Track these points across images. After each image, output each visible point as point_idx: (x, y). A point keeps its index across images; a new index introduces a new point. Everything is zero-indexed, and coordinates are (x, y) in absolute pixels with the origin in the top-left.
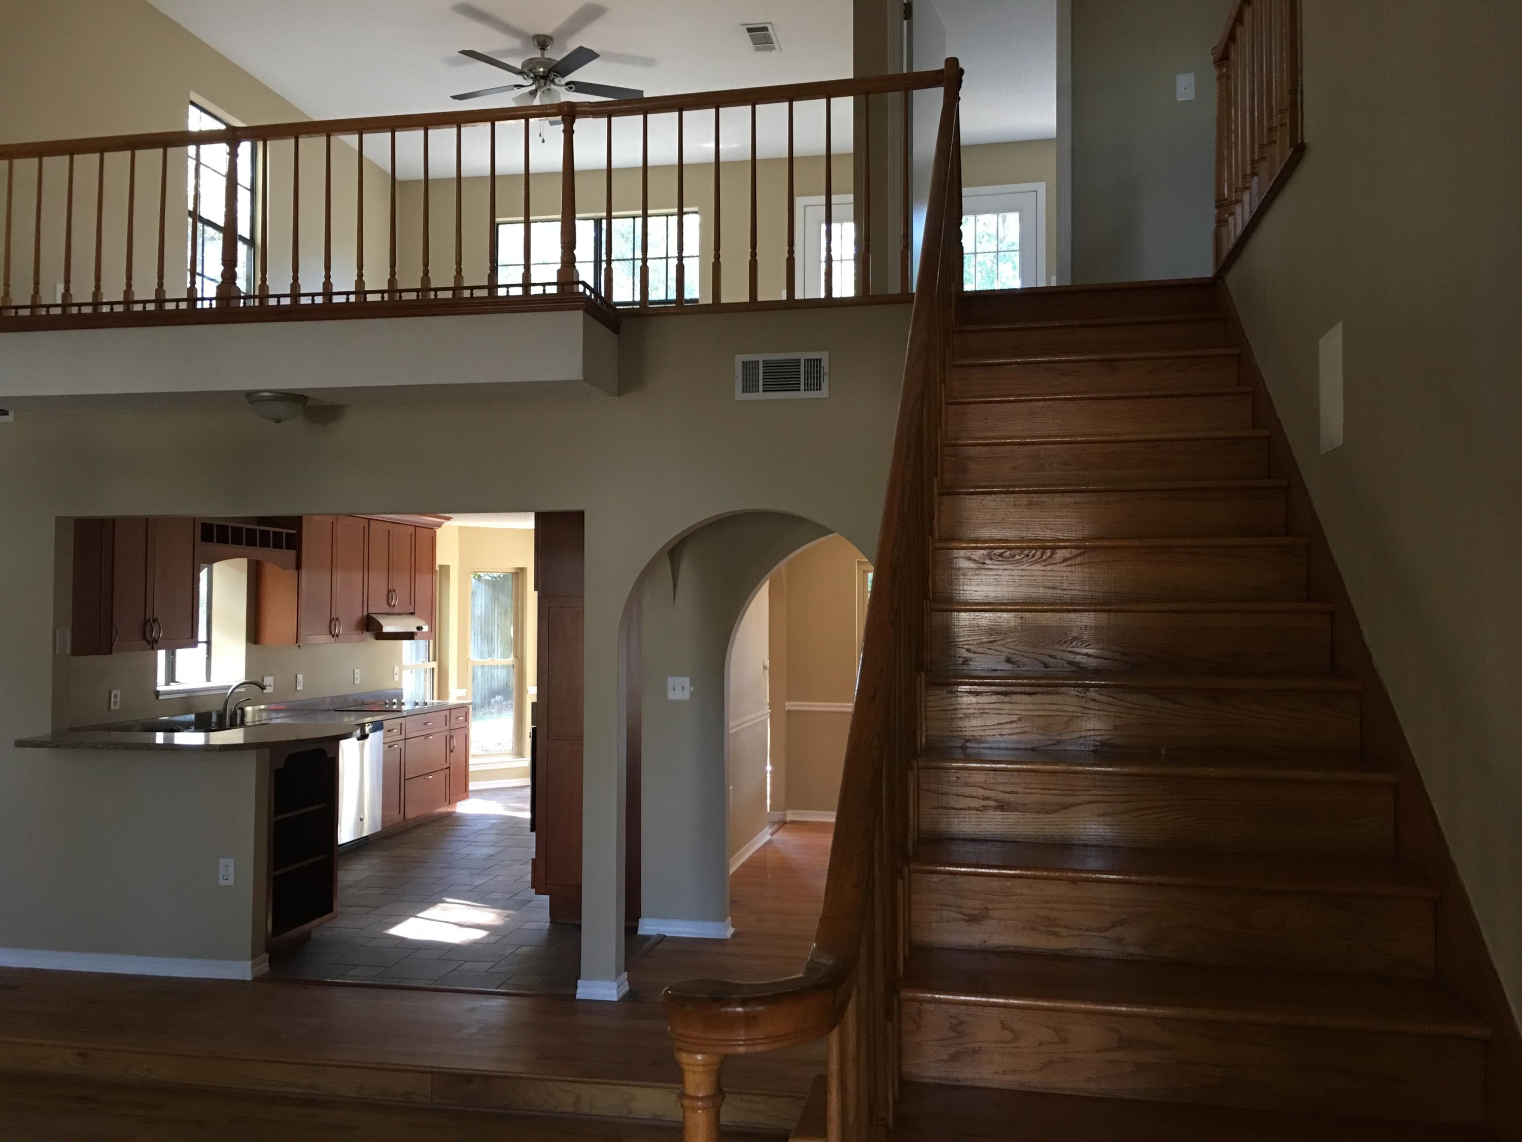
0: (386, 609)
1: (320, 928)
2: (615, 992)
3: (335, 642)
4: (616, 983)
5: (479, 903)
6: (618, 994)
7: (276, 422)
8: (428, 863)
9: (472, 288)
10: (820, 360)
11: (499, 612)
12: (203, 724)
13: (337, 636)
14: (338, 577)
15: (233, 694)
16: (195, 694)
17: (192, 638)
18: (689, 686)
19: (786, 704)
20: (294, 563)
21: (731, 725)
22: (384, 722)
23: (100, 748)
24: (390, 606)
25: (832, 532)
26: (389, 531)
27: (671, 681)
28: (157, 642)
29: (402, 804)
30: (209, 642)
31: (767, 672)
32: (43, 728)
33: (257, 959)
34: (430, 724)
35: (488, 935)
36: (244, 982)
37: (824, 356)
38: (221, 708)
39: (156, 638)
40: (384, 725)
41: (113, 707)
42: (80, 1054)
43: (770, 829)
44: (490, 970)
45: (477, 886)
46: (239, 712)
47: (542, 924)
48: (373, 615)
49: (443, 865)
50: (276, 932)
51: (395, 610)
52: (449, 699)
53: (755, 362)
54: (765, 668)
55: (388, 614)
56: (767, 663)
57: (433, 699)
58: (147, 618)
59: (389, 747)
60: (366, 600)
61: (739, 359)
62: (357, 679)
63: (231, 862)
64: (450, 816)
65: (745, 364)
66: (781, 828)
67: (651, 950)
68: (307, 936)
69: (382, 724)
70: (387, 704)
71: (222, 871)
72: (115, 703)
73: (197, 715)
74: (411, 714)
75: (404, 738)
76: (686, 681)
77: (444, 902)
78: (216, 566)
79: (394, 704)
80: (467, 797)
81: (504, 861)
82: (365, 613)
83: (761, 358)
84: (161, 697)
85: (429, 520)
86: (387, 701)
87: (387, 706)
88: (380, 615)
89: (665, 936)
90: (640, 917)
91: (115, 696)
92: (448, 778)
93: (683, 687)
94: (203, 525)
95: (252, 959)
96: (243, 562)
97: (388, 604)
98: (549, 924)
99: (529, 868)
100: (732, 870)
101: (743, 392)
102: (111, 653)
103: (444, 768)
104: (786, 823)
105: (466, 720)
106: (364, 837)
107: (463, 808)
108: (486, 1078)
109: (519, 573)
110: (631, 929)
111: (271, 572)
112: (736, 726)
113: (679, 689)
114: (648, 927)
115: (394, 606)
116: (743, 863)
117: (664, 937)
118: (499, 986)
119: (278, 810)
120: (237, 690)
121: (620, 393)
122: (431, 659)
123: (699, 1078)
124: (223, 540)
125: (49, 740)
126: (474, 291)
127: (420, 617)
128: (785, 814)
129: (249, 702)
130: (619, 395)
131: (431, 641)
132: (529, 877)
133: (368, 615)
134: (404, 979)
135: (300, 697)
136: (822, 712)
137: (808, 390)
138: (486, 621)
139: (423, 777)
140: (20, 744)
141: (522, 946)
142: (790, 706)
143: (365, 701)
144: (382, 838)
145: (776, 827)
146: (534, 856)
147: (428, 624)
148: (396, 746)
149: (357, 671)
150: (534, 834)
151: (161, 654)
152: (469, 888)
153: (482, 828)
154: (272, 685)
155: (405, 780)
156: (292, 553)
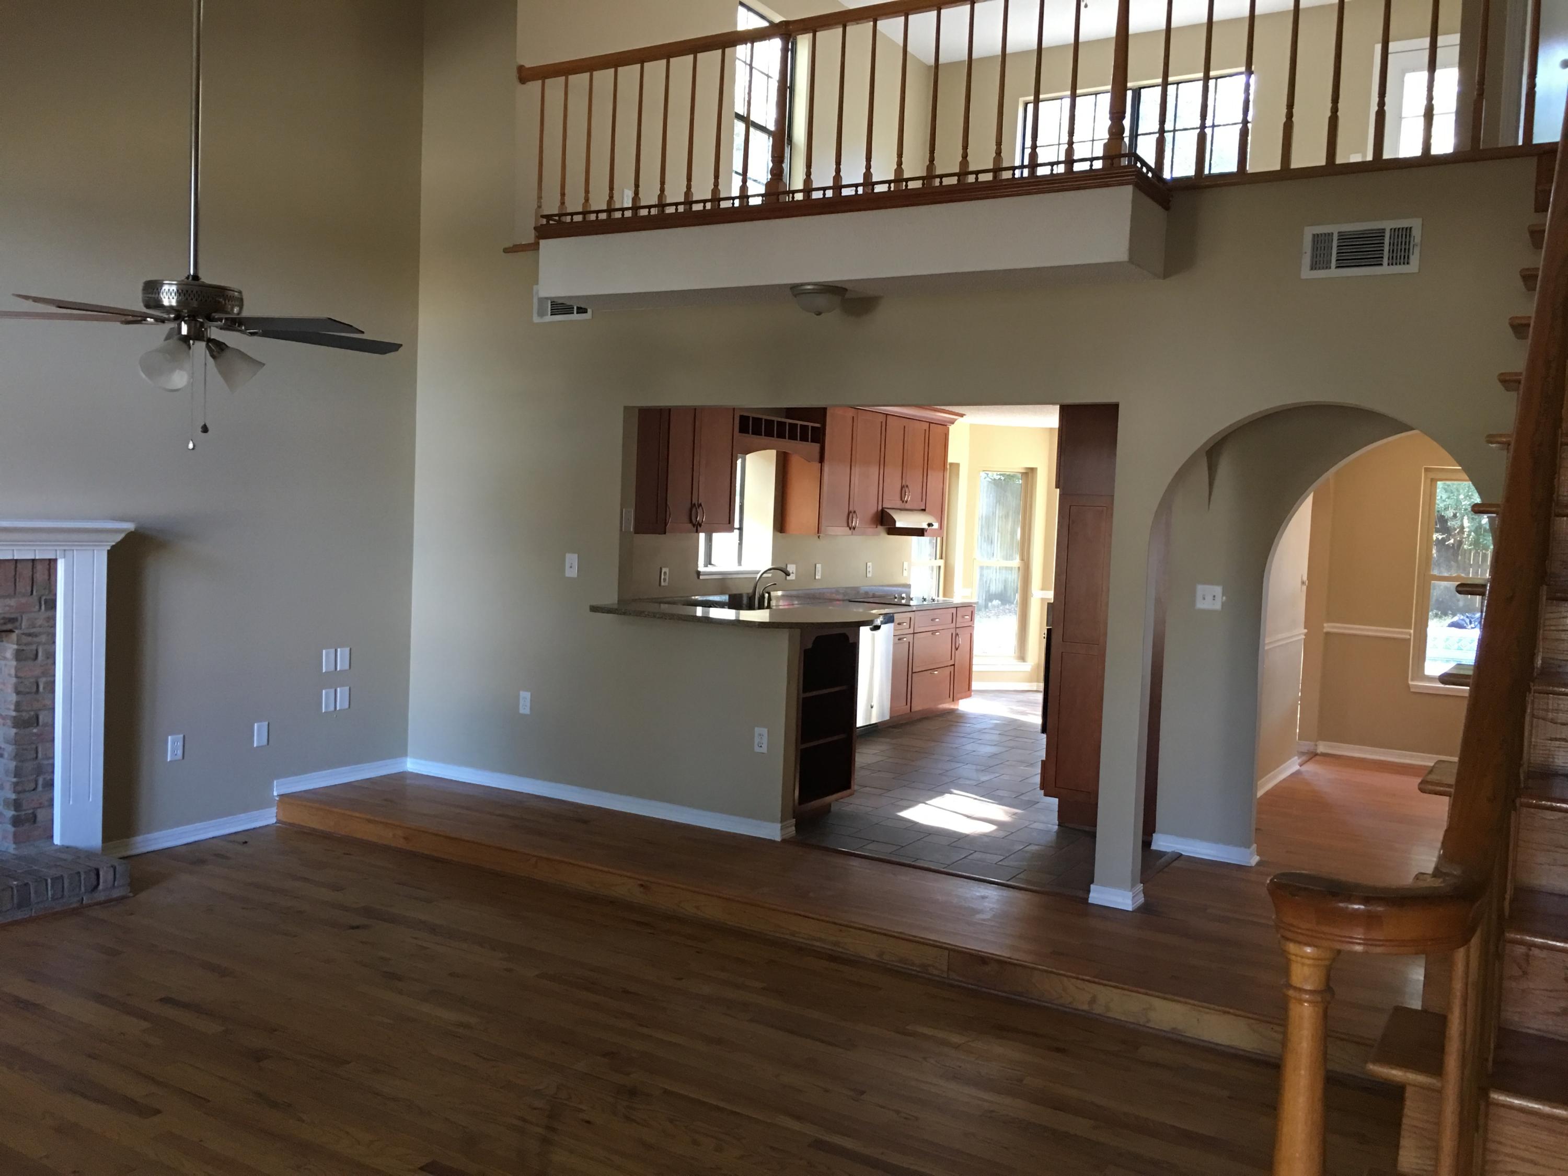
0: (899, 504)
1: (841, 803)
2: (1129, 902)
3: (852, 534)
4: (1131, 893)
5: (986, 798)
6: (1133, 905)
7: (817, 315)
8: (934, 754)
9: (977, 173)
10: (1411, 228)
11: (1001, 515)
12: (735, 603)
13: (854, 529)
14: (857, 470)
15: (761, 579)
16: (730, 576)
17: (729, 523)
18: (1221, 595)
19: (1325, 625)
20: (817, 456)
21: (1267, 641)
22: (895, 615)
23: (658, 618)
24: (903, 502)
25: (1412, 429)
26: (905, 427)
27: (1201, 589)
28: (700, 526)
29: (909, 696)
30: (741, 529)
31: (1305, 588)
32: (611, 598)
33: (785, 823)
34: (937, 620)
35: (996, 830)
36: (774, 842)
37: (1416, 224)
38: (750, 591)
39: (700, 522)
40: (895, 617)
41: (663, 584)
42: (642, 885)
43: (1299, 759)
44: (1000, 863)
45: (983, 782)
46: (767, 595)
47: (1050, 825)
48: (888, 511)
49: (948, 758)
50: (803, 799)
51: (908, 506)
52: (954, 597)
53: (1329, 234)
54: (1303, 583)
55: (901, 510)
56: (1305, 578)
57: (938, 596)
58: (693, 503)
59: (899, 640)
60: (881, 495)
61: (1309, 233)
62: (869, 572)
63: (764, 731)
64: (952, 712)
65: (1316, 237)
66: (1311, 759)
67: (1166, 867)
68: (827, 809)
69: (893, 617)
70: (896, 598)
71: (757, 740)
72: (665, 580)
73: (730, 596)
74: (921, 609)
75: (912, 632)
76: (1218, 590)
77: (951, 793)
78: (748, 457)
79: (903, 598)
80: (970, 696)
81: (1008, 761)
82: (880, 508)
83: (1334, 229)
84: (701, 577)
85: (945, 417)
86: (896, 596)
87: (896, 600)
88: (894, 510)
89: (1181, 855)
90: (1154, 832)
91: (665, 573)
92: (952, 676)
93: (1214, 596)
94: (742, 417)
95: (781, 822)
96: (772, 453)
97: (901, 499)
98: (1057, 827)
99: (1038, 770)
100: (1260, 793)
101: (1312, 269)
102: (665, 533)
103: (949, 664)
104: (1316, 755)
105: (972, 619)
106: (873, 724)
107: (964, 706)
108: (1002, 963)
109: (1030, 473)
110: (1147, 844)
111: (797, 464)
112: (1271, 643)
113: (1209, 598)
114: (1163, 843)
115: (906, 502)
116: (1267, 792)
117: (1179, 856)
118: (1012, 878)
119: (805, 690)
120: (765, 575)
121: (1166, 275)
122: (938, 556)
123: (1307, 971)
124: (757, 432)
125: (616, 607)
126: (980, 176)
127: (931, 514)
128: (1316, 745)
129: (775, 586)
130: (1165, 277)
131: (939, 539)
132: (1037, 779)
133: (883, 510)
134: (918, 859)
135: (816, 586)
136: (1368, 636)
137: (1392, 264)
138: (988, 522)
139: (930, 671)
140: (594, 609)
141: (1030, 844)
142: (1328, 627)
143: (877, 593)
144: (890, 727)
145: (1304, 758)
146: (1044, 758)
147: (937, 521)
148: (905, 639)
149: (869, 564)
150: (1044, 736)
151: (702, 536)
152: (974, 783)
153: (985, 727)
154: (794, 572)
155: (912, 673)
156: (816, 447)
